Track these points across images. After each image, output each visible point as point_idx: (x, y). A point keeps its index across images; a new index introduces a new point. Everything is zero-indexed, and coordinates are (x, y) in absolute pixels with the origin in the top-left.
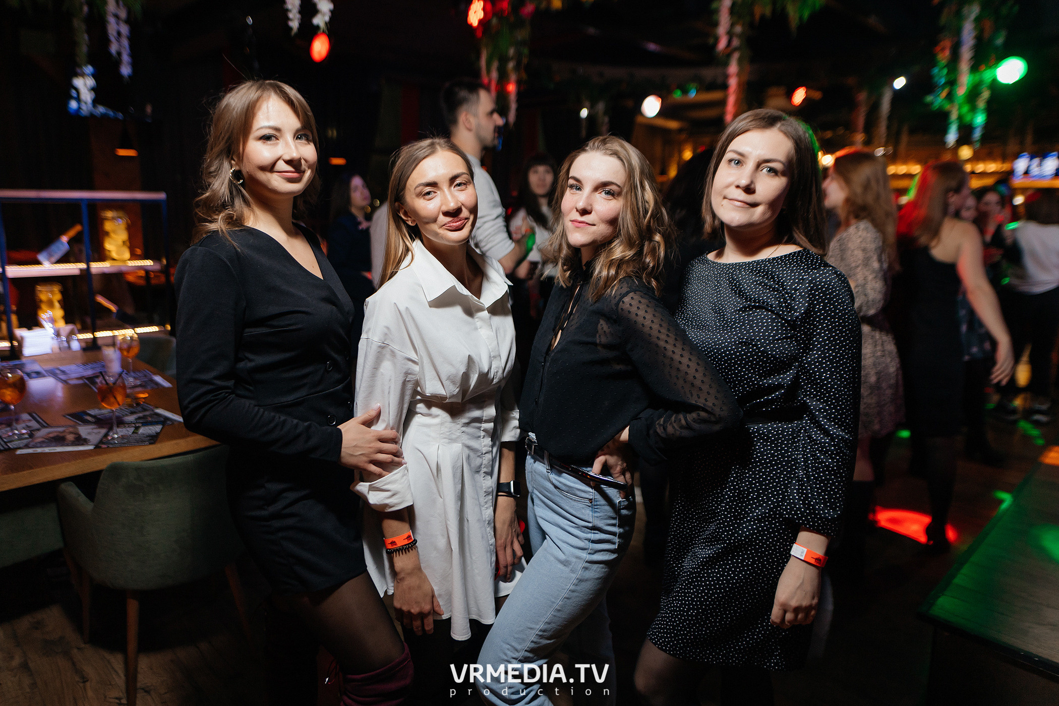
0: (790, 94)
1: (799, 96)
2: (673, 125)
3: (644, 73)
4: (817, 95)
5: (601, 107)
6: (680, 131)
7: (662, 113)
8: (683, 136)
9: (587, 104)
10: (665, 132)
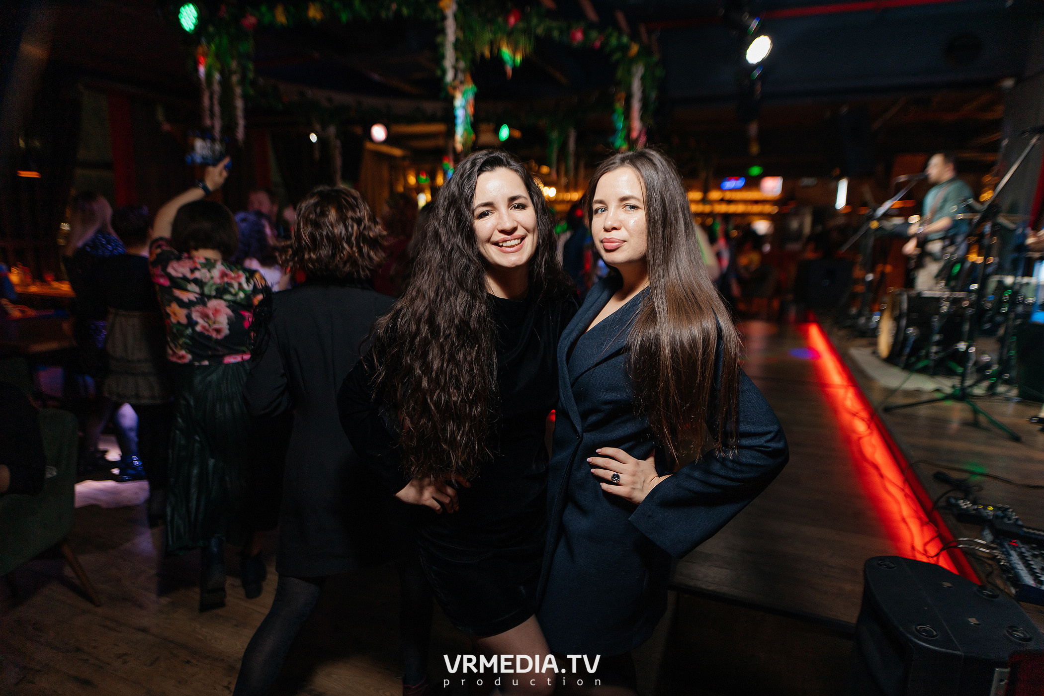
0: (497, 131)
1: (504, 133)
2: (397, 152)
3: (371, 102)
4: (517, 134)
5: (332, 130)
6: (403, 158)
7: (388, 141)
8: (407, 163)
9: (318, 127)
10: (390, 158)
